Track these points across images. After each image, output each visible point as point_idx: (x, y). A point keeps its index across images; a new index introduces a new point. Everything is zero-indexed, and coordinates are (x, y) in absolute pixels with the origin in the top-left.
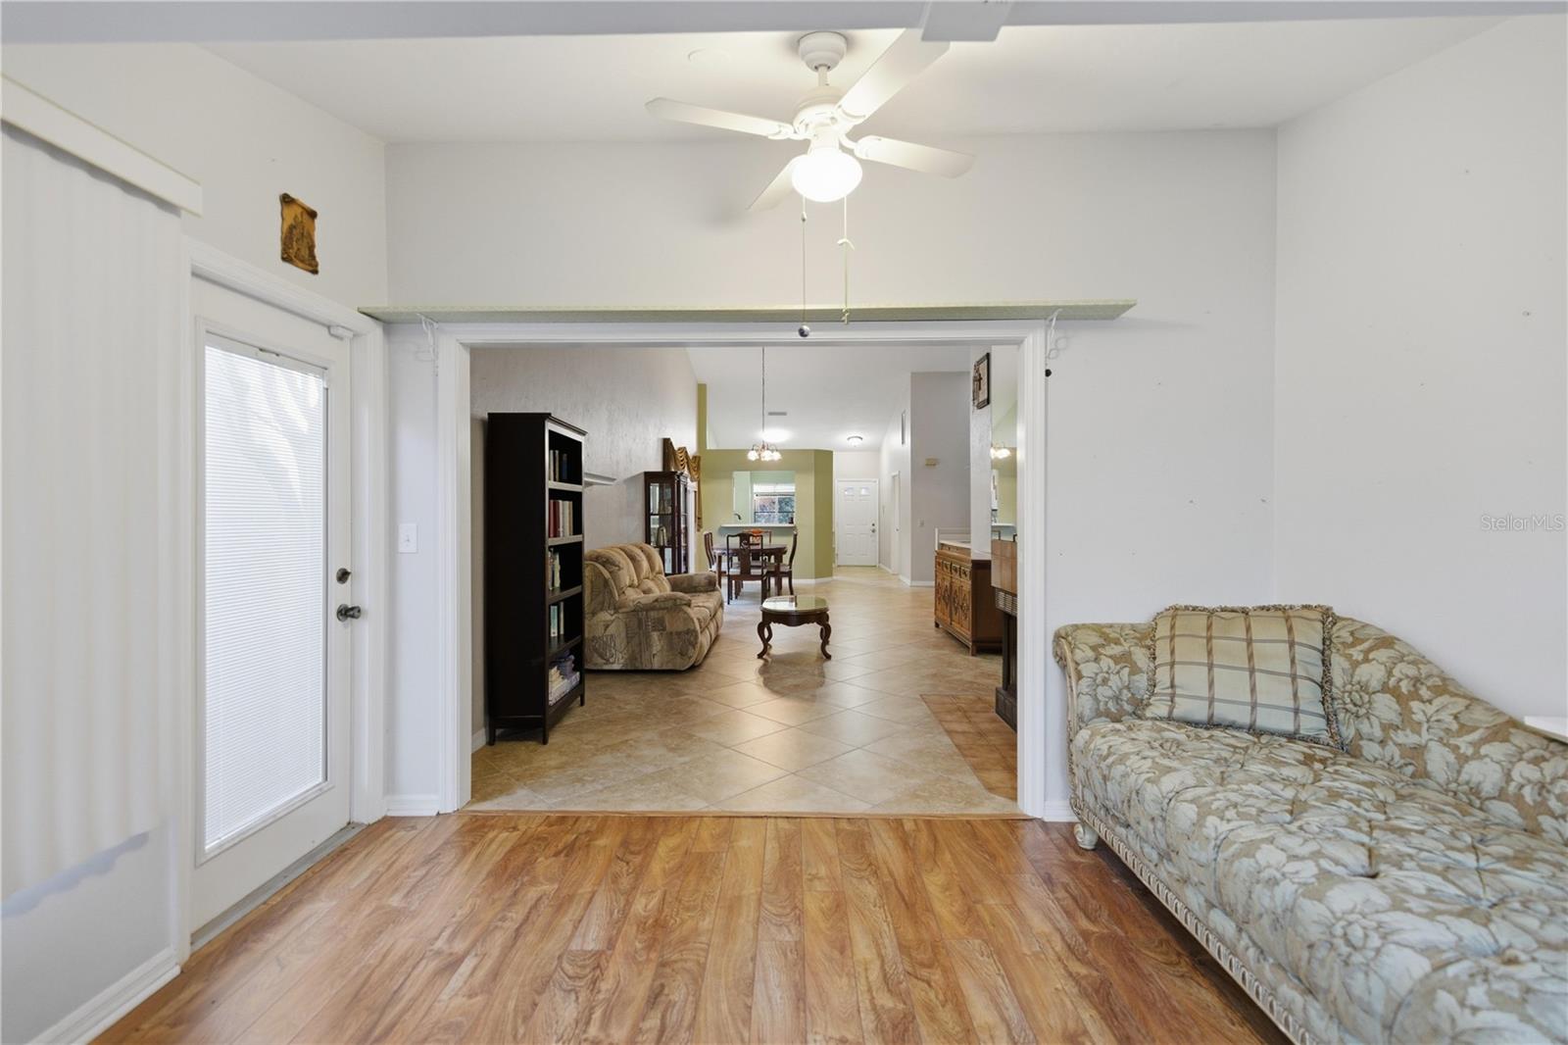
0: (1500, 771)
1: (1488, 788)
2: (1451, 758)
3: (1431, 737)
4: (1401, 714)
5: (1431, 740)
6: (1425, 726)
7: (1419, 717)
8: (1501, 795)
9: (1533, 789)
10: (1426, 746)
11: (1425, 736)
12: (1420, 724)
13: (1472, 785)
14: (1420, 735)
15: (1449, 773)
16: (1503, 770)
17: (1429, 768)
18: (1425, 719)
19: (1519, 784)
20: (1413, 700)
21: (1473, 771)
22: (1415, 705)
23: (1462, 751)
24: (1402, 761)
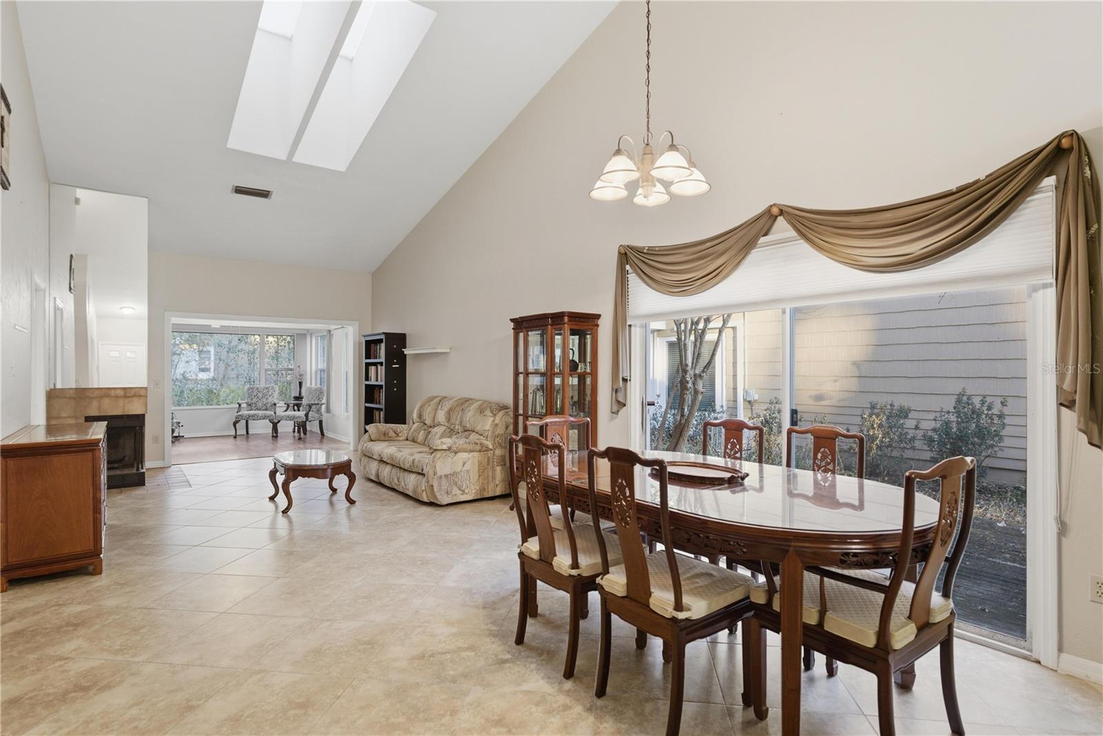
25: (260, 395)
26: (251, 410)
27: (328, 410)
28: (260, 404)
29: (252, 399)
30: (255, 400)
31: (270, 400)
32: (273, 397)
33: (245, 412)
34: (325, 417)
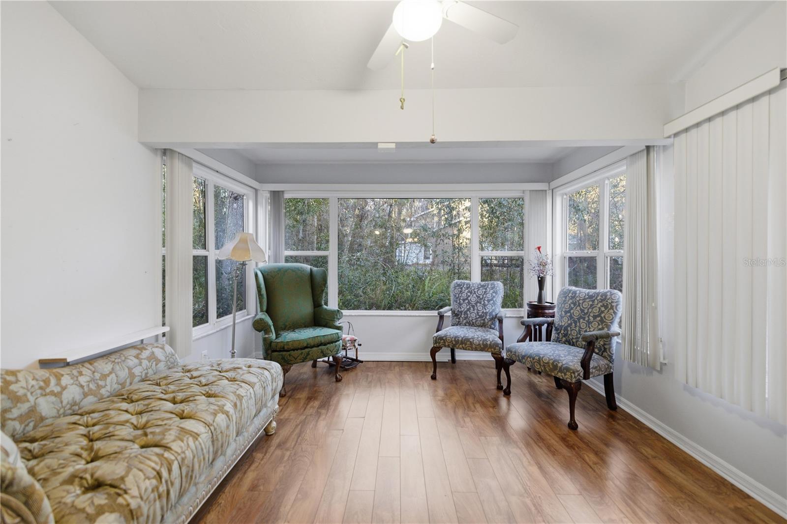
0: (76, 386)
1: (78, 398)
2: (53, 399)
3: (35, 397)
4: (9, 398)
5: (37, 398)
6: (29, 394)
7: (21, 392)
8: (85, 395)
9: (92, 383)
10: (35, 403)
11: (32, 399)
12: (25, 395)
13: (70, 403)
14: (28, 401)
15: (56, 407)
16: (77, 385)
17: (43, 414)
18: (26, 391)
19: (87, 385)
20: (10, 385)
21: (67, 397)
22: (13, 387)
23: (56, 392)
24: (23, 426)
25: (473, 299)
26: (460, 327)
28: (473, 315)
30: (464, 307)
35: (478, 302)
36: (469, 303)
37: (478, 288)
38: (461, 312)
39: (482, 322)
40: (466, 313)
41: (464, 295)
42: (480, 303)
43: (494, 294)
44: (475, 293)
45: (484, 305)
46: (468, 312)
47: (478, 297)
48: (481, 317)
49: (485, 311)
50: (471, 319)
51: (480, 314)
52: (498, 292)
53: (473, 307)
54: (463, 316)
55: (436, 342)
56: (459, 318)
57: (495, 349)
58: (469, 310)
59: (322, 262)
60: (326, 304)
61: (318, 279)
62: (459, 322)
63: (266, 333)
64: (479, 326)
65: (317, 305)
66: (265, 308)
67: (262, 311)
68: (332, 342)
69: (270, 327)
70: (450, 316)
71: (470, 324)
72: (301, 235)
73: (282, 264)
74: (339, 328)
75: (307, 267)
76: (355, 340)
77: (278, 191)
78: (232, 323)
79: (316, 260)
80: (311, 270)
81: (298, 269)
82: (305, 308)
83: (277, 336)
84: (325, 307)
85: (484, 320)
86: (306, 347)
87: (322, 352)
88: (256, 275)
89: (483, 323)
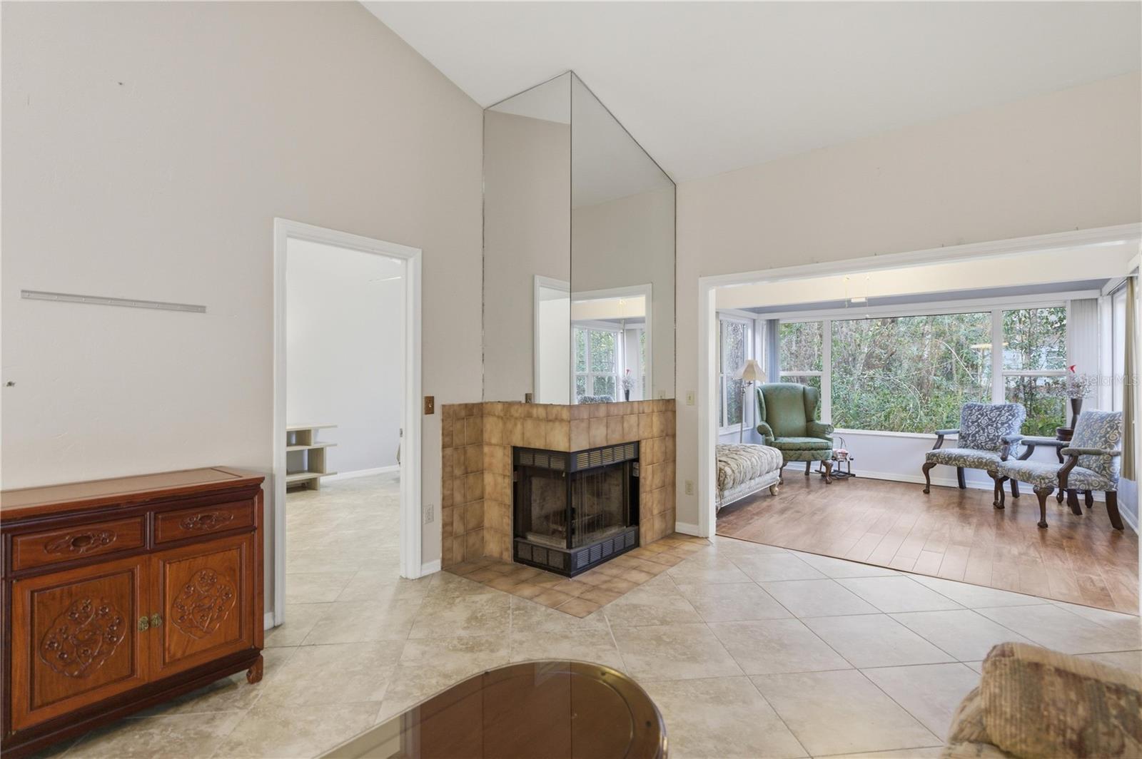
25: (984, 421)
26: (965, 446)
27: (1129, 471)
28: (983, 439)
29: (968, 427)
30: (973, 429)
31: (1002, 432)
32: (1009, 427)
33: (952, 449)
34: (1121, 486)
35: (989, 425)
36: (979, 425)
37: (992, 411)
38: (969, 434)
39: (993, 445)
40: (974, 435)
41: (974, 418)
42: (992, 426)
43: (1010, 417)
44: (987, 415)
45: (997, 428)
46: (977, 435)
47: (990, 419)
48: (992, 440)
49: (997, 434)
50: (979, 442)
51: (990, 437)
52: (1016, 415)
53: (983, 429)
54: (970, 439)
55: (928, 458)
56: (966, 441)
57: (990, 467)
58: (977, 432)
59: (816, 381)
60: (819, 418)
61: (810, 397)
62: (965, 445)
63: (767, 436)
64: (989, 450)
65: (809, 419)
66: (765, 419)
67: (762, 419)
68: (822, 449)
69: (770, 432)
70: (956, 440)
71: (978, 448)
72: (794, 348)
73: (778, 383)
74: (829, 440)
75: (800, 386)
76: (847, 454)
77: (774, 320)
78: (740, 430)
79: (813, 380)
80: (804, 388)
81: (792, 388)
82: (798, 421)
83: (775, 440)
84: (817, 421)
85: (995, 444)
86: (799, 449)
87: (813, 455)
88: (758, 392)
89: (994, 447)
